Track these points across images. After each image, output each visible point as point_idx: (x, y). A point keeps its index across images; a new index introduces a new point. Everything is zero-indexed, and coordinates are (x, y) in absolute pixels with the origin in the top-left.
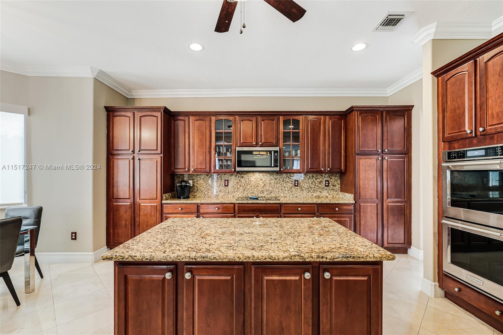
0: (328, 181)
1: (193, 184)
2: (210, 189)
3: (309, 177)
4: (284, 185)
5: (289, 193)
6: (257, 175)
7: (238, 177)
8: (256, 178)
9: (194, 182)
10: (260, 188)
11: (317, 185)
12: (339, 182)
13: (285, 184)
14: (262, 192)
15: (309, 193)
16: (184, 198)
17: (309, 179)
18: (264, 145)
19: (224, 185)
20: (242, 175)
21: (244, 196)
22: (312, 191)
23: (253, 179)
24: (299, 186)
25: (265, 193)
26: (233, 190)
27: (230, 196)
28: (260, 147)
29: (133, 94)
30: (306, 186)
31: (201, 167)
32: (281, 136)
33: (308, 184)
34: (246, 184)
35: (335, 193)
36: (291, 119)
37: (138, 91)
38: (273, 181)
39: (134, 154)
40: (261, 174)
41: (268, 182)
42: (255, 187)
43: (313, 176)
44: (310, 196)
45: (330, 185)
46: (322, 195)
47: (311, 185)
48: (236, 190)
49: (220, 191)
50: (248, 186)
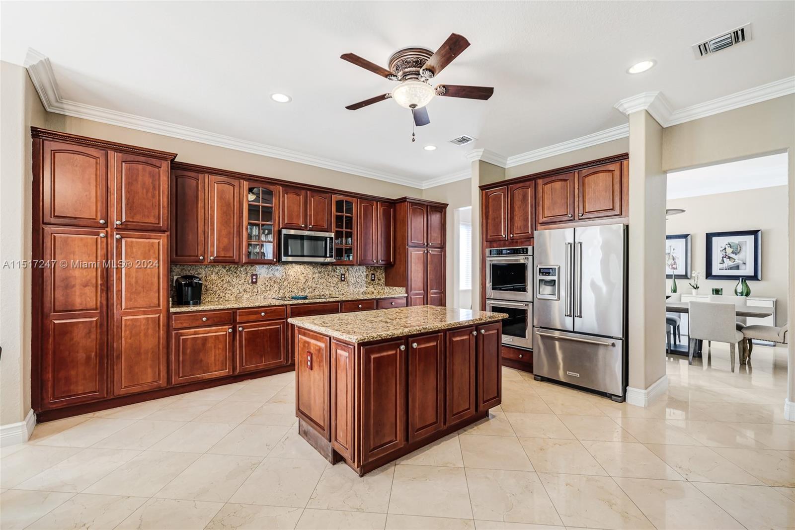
0: (374, 274)
2: (228, 288)
3: (356, 270)
4: (330, 280)
5: (335, 289)
6: (298, 268)
7: (272, 270)
8: (296, 271)
10: (300, 285)
11: (363, 279)
12: (384, 276)
13: (330, 278)
14: (304, 289)
15: (356, 288)
17: (356, 273)
18: (313, 229)
19: (250, 281)
20: (277, 268)
21: (280, 296)
22: (358, 287)
23: (292, 273)
24: (345, 280)
25: (308, 291)
26: (264, 289)
27: (259, 297)
28: (309, 230)
30: (352, 281)
31: (225, 254)
32: (333, 220)
33: (355, 278)
34: (282, 280)
35: (380, 288)
36: (343, 201)
37: (81, 105)
38: (317, 275)
39: (107, 227)
40: (302, 266)
41: (310, 276)
42: (295, 283)
43: (360, 269)
44: (356, 292)
45: (376, 278)
46: (369, 291)
47: (358, 279)
48: (268, 289)
49: (245, 291)
50: (285, 282)
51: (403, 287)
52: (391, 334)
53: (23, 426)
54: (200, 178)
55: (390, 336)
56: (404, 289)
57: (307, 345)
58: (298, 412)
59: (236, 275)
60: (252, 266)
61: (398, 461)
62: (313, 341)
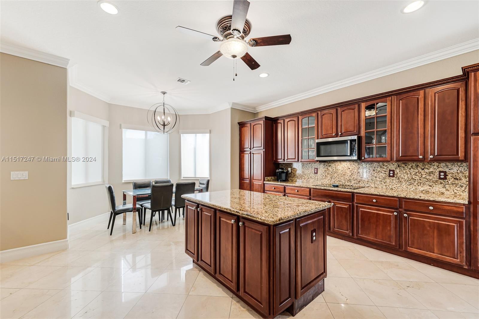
0: (444, 172)
1: (291, 171)
2: (303, 175)
3: (412, 167)
4: (375, 175)
5: (381, 184)
6: (344, 164)
7: (326, 166)
8: (343, 166)
9: (292, 170)
10: (347, 177)
11: (424, 176)
12: (467, 174)
13: (376, 173)
14: (350, 181)
15: (411, 186)
16: (281, 181)
17: (412, 169)
18: (344, 135)
19: (314, 173)
20: (330, 164)
23: (340, 168)
24: (396, 176)
25: (353, 182)
26: (321, 178)
27: (318, 182)
28: (340, 137)
29: (257, 110)
30: (406, 178)
31: (292, 157)
33: (409, 175)
34: (333, 172)
35: (459, 189)
37: (259, 107)
38: (362, 170)
39: (251, 150)
40: (348, 163)
41: (356, 171)
42: (342, 175)
43: (418, 166)
44: (412, 190)
45: (449, 177)
46: (433, 190)
47: (414, 176)
48: (324, 178)
49: (311, 178)
50: (335, 174)
59: (306, 168)
60: (310, 163)
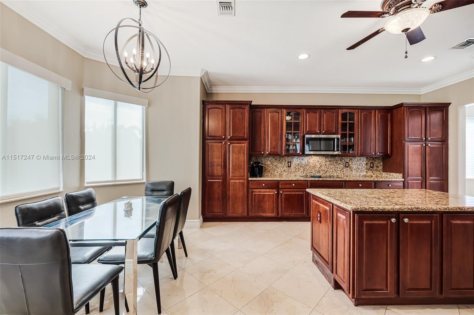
0: (373, 163)
2: (276, 169)
3: (358, 160)
4: (337, 166)
5: (341, 173)
6: (315, 158)
7: (299, 159)
8: (314, 160)
10: (317, 169)
11: (363, 166)
12: (382, 164)
13: (337, 165)
14: (319, 172)
15: (357, 173)
17: (358, 162)
18: (325, 133)
19: (287, 166)
20: (302, 158)
21: (304, 175)
22: (359, 171)
23: (311, 161)
24: (349, 167)
25: (322, 173)
26: (294, 170)
27: (292, 175)
28: (322, 134)
30: (355, 167)
31: (274, 150)
32: (340, 126)
33: (356, 165)
34: (305, 165)
35: (378, 173)
36: (347, 113)
38: (328, 163)
39: (225, 139)
40: (318, 157)
41: (324, 163)
42: (313, 167)
43: (361, 159)
44: (358, 175)
45: (374, 166)
46: (368, 175)
47: (359, 166)
48: (297, 170)
49: (284, 171)
50: (307, 167)
51: (400, 173)
52: (382, 208)
53: (198, 221)
54: (262, 111)
55: (381, 209)
56: (401, 175)
57: (318, 207)
58: (312, 247)
59: (279, 162)
60: (288, 157)
61: (389, 307)
62: (321, 205)
